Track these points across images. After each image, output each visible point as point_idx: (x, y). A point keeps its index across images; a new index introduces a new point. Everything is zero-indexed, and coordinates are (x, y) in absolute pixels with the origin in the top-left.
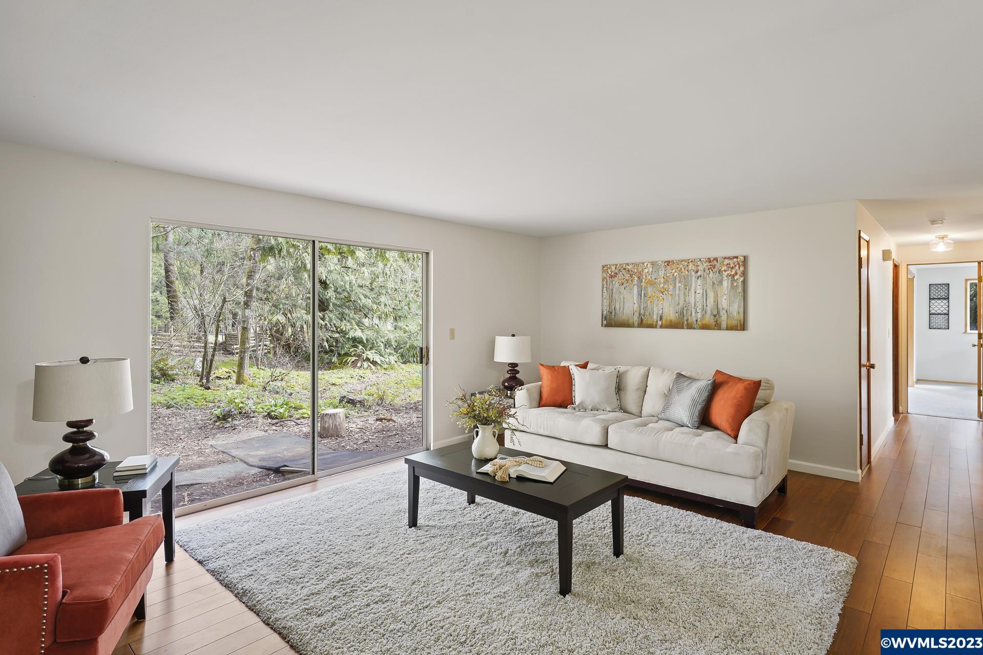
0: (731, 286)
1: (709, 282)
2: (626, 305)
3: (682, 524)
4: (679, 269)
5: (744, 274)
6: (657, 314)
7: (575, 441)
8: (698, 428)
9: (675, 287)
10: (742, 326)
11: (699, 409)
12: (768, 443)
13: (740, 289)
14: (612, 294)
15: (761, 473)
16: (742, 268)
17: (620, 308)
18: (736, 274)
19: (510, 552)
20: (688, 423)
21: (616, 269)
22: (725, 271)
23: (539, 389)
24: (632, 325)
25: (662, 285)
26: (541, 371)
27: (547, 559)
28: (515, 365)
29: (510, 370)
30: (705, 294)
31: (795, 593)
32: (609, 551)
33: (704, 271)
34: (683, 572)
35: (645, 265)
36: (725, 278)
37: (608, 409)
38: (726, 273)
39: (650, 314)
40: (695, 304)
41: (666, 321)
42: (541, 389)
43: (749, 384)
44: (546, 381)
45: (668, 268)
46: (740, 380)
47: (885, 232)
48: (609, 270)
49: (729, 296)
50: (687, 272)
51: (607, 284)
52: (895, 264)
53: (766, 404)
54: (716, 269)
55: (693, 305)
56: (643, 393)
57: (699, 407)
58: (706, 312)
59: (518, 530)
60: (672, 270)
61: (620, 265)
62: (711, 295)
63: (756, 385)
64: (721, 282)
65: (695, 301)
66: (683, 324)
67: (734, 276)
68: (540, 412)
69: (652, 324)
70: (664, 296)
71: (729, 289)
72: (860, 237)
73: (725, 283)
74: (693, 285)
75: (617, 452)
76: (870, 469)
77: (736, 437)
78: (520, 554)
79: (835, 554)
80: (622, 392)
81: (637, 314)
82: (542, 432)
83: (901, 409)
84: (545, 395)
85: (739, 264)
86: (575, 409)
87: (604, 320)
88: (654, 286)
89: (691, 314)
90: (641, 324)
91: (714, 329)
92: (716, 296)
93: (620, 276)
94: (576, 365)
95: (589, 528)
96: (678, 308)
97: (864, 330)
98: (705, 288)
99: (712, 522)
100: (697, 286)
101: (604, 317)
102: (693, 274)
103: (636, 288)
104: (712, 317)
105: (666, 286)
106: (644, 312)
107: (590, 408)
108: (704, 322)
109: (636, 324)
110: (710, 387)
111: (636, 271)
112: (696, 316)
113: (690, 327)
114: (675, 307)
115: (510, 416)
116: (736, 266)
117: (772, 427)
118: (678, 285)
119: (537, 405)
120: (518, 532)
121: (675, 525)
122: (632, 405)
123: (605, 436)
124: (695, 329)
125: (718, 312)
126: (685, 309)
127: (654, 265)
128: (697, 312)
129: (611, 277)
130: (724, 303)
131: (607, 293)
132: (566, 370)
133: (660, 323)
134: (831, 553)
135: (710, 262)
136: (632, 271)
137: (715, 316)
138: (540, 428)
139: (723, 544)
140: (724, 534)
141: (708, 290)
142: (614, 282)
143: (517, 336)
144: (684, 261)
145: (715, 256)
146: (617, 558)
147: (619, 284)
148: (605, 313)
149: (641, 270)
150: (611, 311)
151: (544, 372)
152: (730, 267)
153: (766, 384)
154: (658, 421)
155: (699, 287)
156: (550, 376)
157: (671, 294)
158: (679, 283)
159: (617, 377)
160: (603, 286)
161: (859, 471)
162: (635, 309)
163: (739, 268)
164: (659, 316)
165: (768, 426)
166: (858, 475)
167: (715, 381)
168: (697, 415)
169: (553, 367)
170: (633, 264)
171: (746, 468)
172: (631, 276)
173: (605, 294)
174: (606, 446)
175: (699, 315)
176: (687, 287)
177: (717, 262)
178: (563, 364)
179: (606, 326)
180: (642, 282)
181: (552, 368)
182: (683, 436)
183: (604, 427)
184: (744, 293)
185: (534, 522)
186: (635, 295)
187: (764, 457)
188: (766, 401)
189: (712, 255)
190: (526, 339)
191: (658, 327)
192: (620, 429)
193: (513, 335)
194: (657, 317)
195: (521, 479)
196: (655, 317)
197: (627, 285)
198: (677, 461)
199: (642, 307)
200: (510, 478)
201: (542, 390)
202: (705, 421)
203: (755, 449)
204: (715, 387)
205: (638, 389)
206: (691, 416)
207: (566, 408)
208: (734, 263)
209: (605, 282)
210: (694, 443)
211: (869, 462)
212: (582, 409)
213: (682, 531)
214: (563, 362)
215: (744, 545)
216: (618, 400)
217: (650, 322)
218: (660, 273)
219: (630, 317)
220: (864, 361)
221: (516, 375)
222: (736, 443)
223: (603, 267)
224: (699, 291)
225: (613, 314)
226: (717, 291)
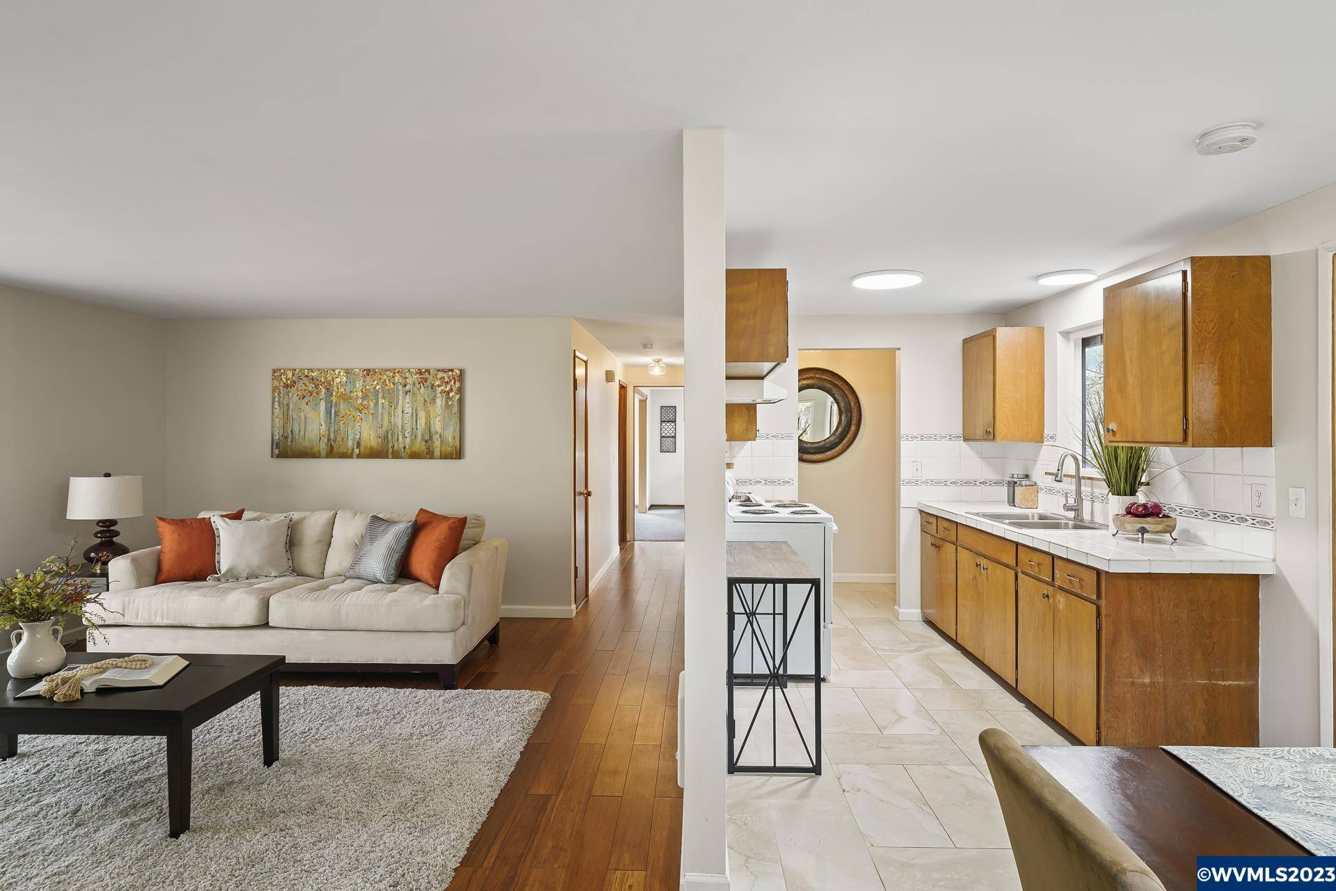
0: (446, 406)
1: (420, 399)
2: (309, 427)
3: (367, 704)
4: (382, 380)
5: (461, 391)
6: (354, 438)
7: (216, 626)
8: (394, 582)
9: (376, 404)
10: (458, 454)
11: (396, 558)
12: (472, 588)
13: (455, 409)
14: (288, 411)
15: (463, 624)
16: (458, 385)
17: (300, 431)
18: (451, 390)
19: (84, 808)
20: (381, 578)
21: (293, 375)
22: (439, 386)
23: (156, 557)
24: (318, 454)
25: (359, 401)
26: (161, 529)
27: (152, 799)
28: (113, 522)
29: (100, 532)
30: (414, 414)
31: (482, 743)
32: (258, 762)
33: (414, 385)
34: (356, 758)
35: (337, 372)
36: (439, 395)
37: (273, 574)
38: (440, 389)
39: (343, 439)
40: (402, 426)
41: (366, 447)
42: (159, 556)
43: (453, 522)
44: (170, 542)
45: (368, 378)
46: (445, 518)
47: (610, 352)
48: (283, 377)
49: (444, 417)
50: (392, 386)
51: (279, 397)
52: (621, 385)
53: (475, 544)
54: (428, 383)
55: (400, 428)
56: (326, 547)
57: (397, 556)
58: (416, 437)
59: (104, 773)
60: (373, 381)
61: (300, 370)
62: (422, 415)
63: (461, 524)
64: (434, 399)
65: (403, 423)
66: (388, 452)
67: (448, 393)
68: (155, 591)
69: (347, 452)
70: (363, 416)
71: (443, 408)
72: (575, 356)
73: (439, 401)
74: (400, 402)
75: (281, 631)
76: (587, 602)
77: (437, 588)
78: (104, 806)
79: (530, 694)
80: (295, 549)
81: (325, 440)
82: (158, 621)
83: (628, 537)
84: (166, 565)
85: (454, 378)
86: (219, 580)
87: (274, 447)
88: (349, 402)
89: (398, 439)
90: (332, 453)
91: (426, 458)
92: (428, 418)
93: (300, 385)
94: (222, 516)
95: (231, 740)
96: (382, 432)
97: (580, 455)
98: (415, 406)
99: (405, 694)
100: (405, 403)
101: (275, 444)
102: (400, 387)
103: (323, 404)
104: (424, 443)
105: (365, 403)
106: (336, 437)
107: (245, 575)
108: (414, 449)
109: (323, 453)
110: (410, 531)
111: (323, 380)
112: (404, 442)
113: (396, 455)
114: (377, 430)
115: (88, 601)
116: (451, 381)
117: (475, 570)
118: (381, 401)
119: (153, 580)
120: (102, 777)
121: (358, 708)
122: (309, 564)
123: (265, 610)
124: (402, 458)
125: (431, 437)
126: (390, 432)
127: (348, 373)
128: (404, 437)
129: (286, 386)
130: (437, 425)
131: (280, 409)
132: (207, 526)
133: (357, 451)
134: (526, 693)
135: (421, 373)
136: (317, 380)
137: (427, 442)
138: (156, 615)
139: (413, 714)
140: (417, 703)
141: (419, 408)
142: (291, 394)
143: (116, 475)
144: (389, 370)
145: (427, 367)
146: (268, 767)
147: (299, 397)
148: (276, 437)
149: (330, 379)
150: (286, 435)
151: (167, 531)
152: (445, 382)
153: (476, 522)
154: (345, 580)
155: (407, 405)
156: (176, 535)
157: (372, 414)
158: (383, 398)
159: (289, 528)
160: (274, 399)
161: (574, 606)
162: (322, 432)
163: (455, 383)
164: (356, 443)
165: (471, 569)
166: (572, 610)
167: (416, 521)
168: (394, 566)
169: (183, 521)
170: (319, 370)
171: (444, 621)
172: (317, 387)
173: (277, 411)
174: (266, 625)
175: (408, 441)
176: (393, 404)
177: (429, 374)
178: (202, 515)
179: (279, 456)
180: (331, 395)
181: (179, 523)
182: (373, 594)
183: (263, 599)
184: (460, 413)
185: (135, 756)
186: (321, 413)
187: (466, 604)
188: (474, 540)
189: (424, 365)
190: (134, 481)
191: (354, 456)
192: (287, 598)
193: (108, 475)
194: (353, 443)
195: (103, 691)
196: (350, 443)
197: (311, 398)
198: (363, 627)
199: (332, 430)
200: (82, 692)
201: (161, 557)
202: (403, 572)
203: (456, 596)
204: (417, 529)
205: (319, 542)
206: (386, 569)
207: (205, 580)
208: (449, 377)
209: (276, 394)
210: (385, 602)
211: (587, 596)
212: (231, 578)
213: (365, 712)
214: (202, 513)
215: (438, 709)
216: (289, 559)
217: (343, 450)
218: (357, 385)
219: (315, 443)
220: (581, 488)
221: (114, 539)
222: (438, 593)
223: (274, 371)
224: (408, 410)
225: (290, 439)
226: (429, 411)
